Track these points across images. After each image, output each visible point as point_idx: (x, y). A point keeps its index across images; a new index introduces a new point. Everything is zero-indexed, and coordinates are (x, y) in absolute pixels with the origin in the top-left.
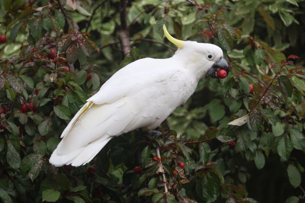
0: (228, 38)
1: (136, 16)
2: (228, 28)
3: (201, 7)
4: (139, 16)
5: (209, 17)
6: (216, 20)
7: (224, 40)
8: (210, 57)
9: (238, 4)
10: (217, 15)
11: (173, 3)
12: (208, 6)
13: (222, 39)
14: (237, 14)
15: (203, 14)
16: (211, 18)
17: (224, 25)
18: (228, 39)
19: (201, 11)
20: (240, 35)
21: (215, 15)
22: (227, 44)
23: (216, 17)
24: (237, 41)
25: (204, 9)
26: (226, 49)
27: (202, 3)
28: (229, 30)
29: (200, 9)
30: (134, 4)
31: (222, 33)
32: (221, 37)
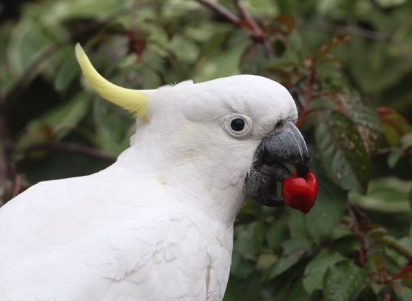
0: (352, 145)
1: (36, 56)
2: (354, 109)
3: (258, 32)
4: (47, 56)
5: (289, 69)
6: (313, 80)
7: (339, 154)
8: (238, 125)
9: (401, 16)
10: (314, 61)
11: (168, 13)
12: (285, 28)
13: (331, 149)
14: (394, 51)
15: (267, 56)
16: (295, 71)
17: (342, 99)
18: (353, 151)
19: (260, 47)
20: (401, 133)
21: (308, 63)
22: (347, 166)
23: (313, 69)
24: (386, 156)
25: (273, 39)
26: (345, 186)
27: (271, 10)
28: (356, 116)
29: (257, 40)
30: (29, 11)
31: (332, 129)
32: (327, 139)
